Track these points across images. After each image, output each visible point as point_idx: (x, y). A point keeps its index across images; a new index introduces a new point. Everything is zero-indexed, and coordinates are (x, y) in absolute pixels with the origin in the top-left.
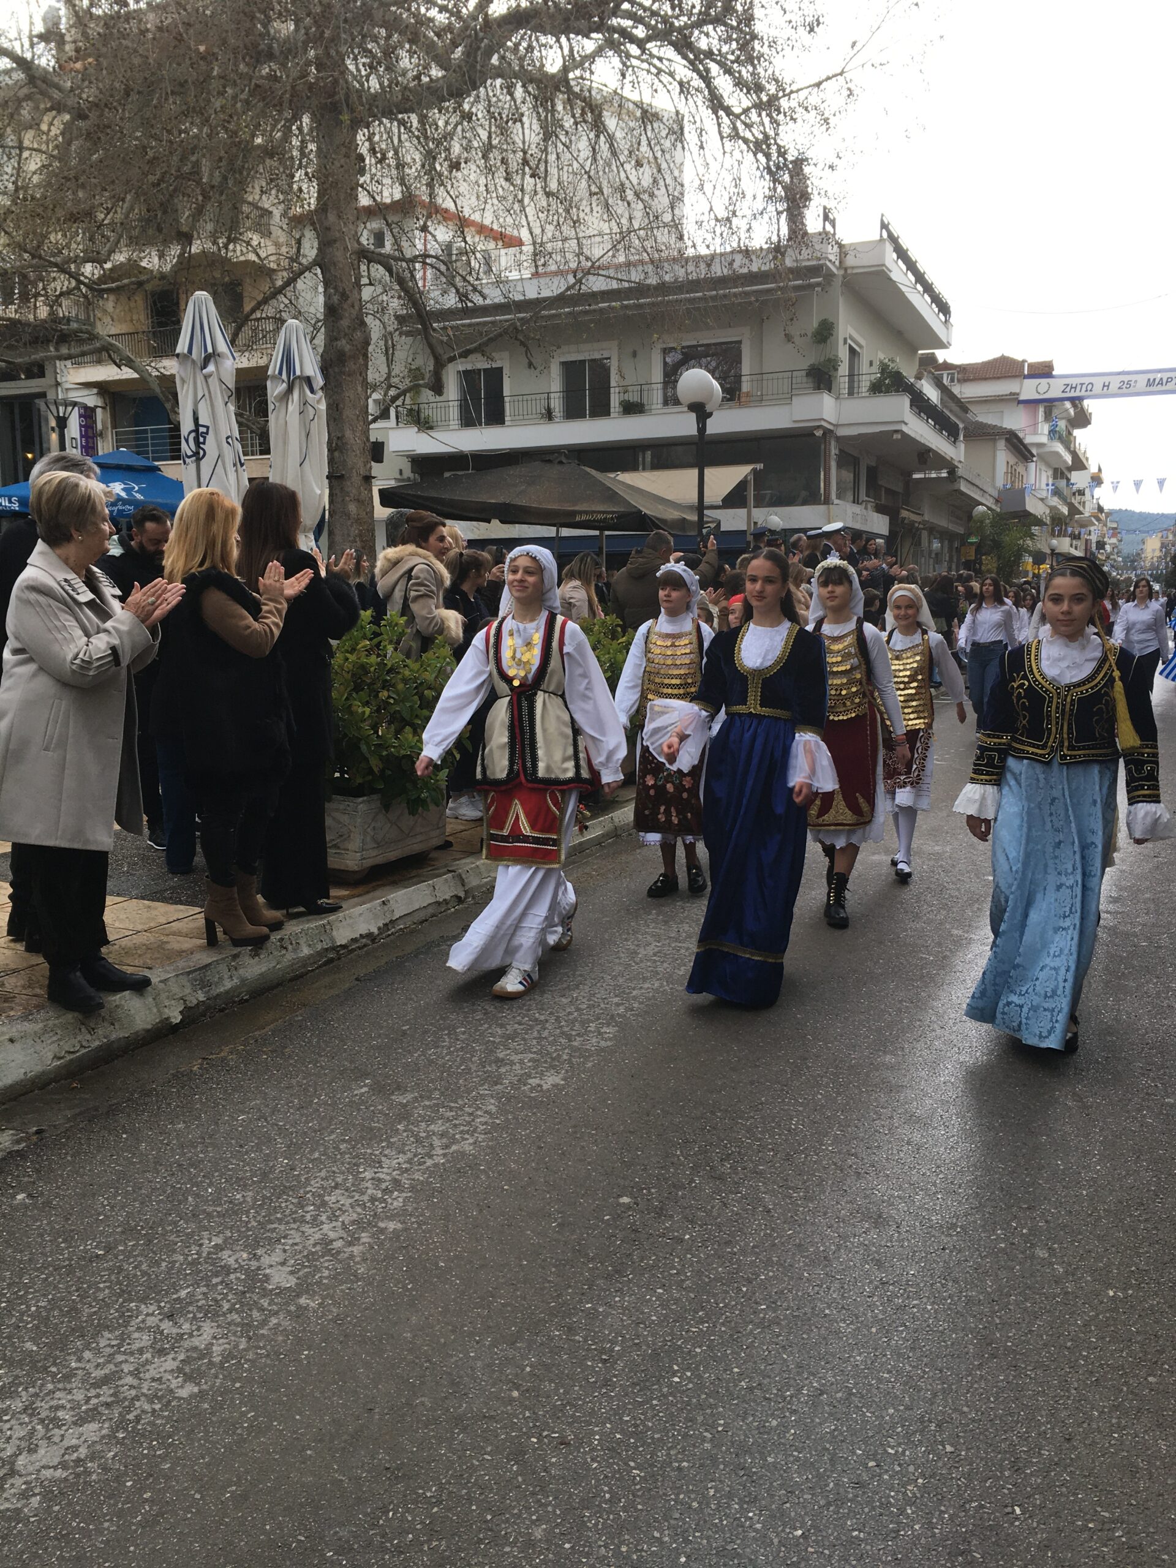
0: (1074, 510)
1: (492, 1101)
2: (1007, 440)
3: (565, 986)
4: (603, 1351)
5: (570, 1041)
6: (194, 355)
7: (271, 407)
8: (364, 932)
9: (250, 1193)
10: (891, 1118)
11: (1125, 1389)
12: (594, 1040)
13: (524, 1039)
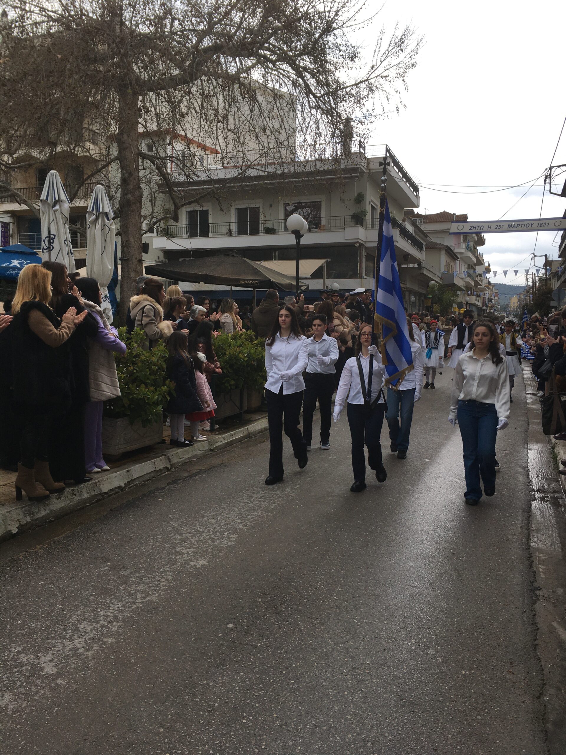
0: (477, 284)
1: (170, 574)
2: (446, 250)
3: (214, 513)
4: (209, 706)
5: (214, 542)
6: (49, 201)
7: (88, 226)
8: (117, 486)
9: (40, 623)
10: (366, 582)
11: (465, 723)
12: (226, 541)
13: (191, 541)
